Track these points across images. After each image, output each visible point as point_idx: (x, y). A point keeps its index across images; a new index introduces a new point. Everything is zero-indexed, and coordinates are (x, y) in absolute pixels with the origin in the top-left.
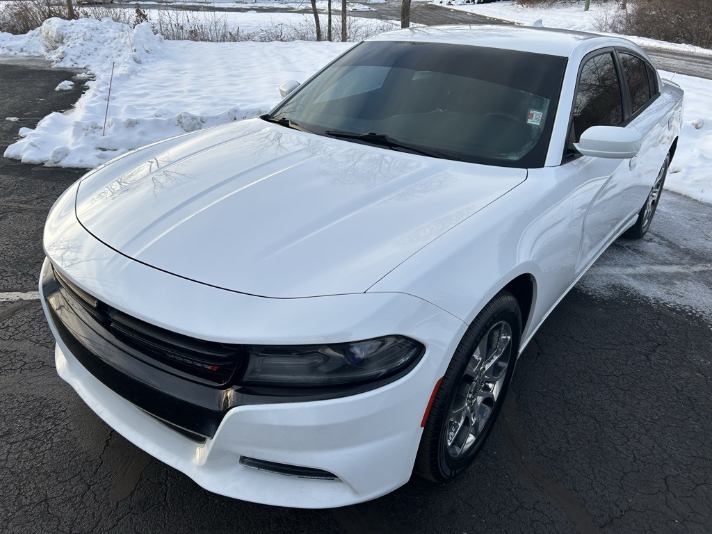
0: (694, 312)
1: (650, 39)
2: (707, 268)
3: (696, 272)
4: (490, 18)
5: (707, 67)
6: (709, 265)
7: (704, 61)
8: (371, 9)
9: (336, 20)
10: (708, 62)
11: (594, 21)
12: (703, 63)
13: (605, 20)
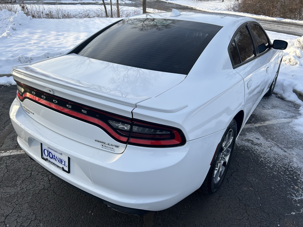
0: (253, 150)
1: (248, 14)
2: (261, 125)
3: (256, 127)
4: (183, 6)
5: (271, 25)
6: (263, 123)
7: (269, 22)
8: (133, 3)
9: (115, 8)
10: (271, 23)
11: (226, 6)
12: (269, 23)
13: (230, 6)
